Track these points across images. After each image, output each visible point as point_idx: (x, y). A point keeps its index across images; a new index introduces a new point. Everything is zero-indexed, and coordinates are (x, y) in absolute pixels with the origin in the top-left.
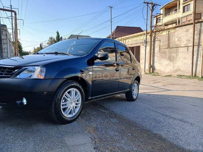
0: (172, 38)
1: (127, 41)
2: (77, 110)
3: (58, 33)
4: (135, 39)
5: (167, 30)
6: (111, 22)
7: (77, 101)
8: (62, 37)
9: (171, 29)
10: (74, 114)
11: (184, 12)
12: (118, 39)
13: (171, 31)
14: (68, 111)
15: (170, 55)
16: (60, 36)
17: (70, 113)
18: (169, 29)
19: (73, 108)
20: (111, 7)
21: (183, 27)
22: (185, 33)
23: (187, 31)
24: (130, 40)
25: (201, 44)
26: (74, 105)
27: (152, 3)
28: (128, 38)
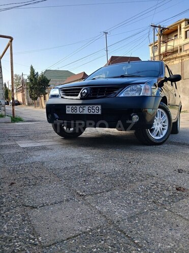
2: (164, 132)
3: (32, 68)
5: (179, 57)
6: (107, 51)
7: (164, 122)
8: (37, 73)
9: (184, 56)
10: (162, 136)
11: (186, 38)
13: (185, 59)
14: (155, 133)
15: (184, 87)
16: (36, 72)
17: (157, 135)
18: (182, 57)
19: (160, 129)
20: (106, 33)
26: (160, 126)
27: (159, 27)
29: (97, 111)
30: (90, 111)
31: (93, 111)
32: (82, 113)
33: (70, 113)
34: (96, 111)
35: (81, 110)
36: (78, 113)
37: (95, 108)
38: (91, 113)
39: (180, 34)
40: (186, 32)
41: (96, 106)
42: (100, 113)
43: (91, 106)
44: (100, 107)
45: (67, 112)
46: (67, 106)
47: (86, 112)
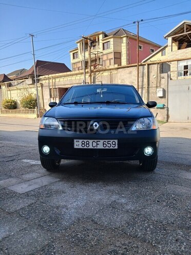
0: (115, 80)
1: (57, 80)
4: (69, 79)
5: (108, 70)
9: (113, 69)
11: (104, 49)
12: (44, 77)
13: (113, 72)
21: (126, 69)
22: (128, 75)
23: (130, 73)
24: (62, 79)
25: (144, 86)
28: (58, 77)
29: (114, 146)
30: (105, 145)
31: (109, 145)
32: (96, 148)
33: (80, 147)
34: (112, 145)
35: (95, 144)
36: (91, 147)
37: (111, 143)
38: (107, 148)
39: (99, 45)
40: (103, 44)
41: (112, 141)
42: (116, 147)
43: (107, 141)
44: (116, 141)
45: (75, 147)
46: (75, 140)
47: (100, 146)
